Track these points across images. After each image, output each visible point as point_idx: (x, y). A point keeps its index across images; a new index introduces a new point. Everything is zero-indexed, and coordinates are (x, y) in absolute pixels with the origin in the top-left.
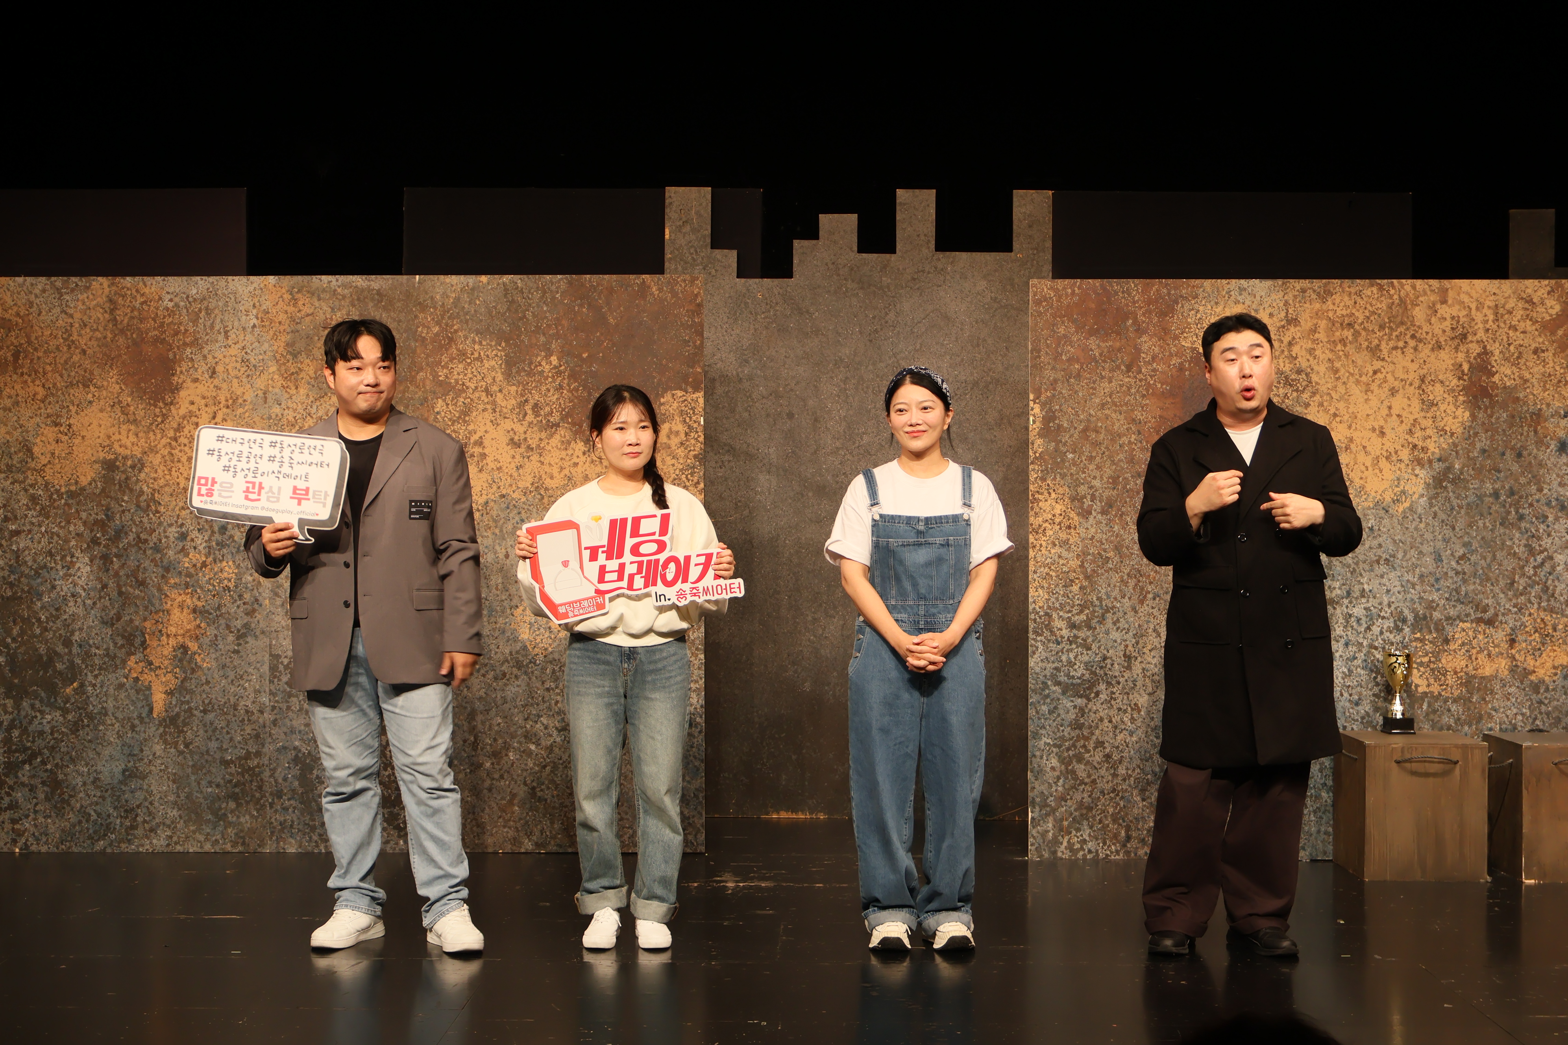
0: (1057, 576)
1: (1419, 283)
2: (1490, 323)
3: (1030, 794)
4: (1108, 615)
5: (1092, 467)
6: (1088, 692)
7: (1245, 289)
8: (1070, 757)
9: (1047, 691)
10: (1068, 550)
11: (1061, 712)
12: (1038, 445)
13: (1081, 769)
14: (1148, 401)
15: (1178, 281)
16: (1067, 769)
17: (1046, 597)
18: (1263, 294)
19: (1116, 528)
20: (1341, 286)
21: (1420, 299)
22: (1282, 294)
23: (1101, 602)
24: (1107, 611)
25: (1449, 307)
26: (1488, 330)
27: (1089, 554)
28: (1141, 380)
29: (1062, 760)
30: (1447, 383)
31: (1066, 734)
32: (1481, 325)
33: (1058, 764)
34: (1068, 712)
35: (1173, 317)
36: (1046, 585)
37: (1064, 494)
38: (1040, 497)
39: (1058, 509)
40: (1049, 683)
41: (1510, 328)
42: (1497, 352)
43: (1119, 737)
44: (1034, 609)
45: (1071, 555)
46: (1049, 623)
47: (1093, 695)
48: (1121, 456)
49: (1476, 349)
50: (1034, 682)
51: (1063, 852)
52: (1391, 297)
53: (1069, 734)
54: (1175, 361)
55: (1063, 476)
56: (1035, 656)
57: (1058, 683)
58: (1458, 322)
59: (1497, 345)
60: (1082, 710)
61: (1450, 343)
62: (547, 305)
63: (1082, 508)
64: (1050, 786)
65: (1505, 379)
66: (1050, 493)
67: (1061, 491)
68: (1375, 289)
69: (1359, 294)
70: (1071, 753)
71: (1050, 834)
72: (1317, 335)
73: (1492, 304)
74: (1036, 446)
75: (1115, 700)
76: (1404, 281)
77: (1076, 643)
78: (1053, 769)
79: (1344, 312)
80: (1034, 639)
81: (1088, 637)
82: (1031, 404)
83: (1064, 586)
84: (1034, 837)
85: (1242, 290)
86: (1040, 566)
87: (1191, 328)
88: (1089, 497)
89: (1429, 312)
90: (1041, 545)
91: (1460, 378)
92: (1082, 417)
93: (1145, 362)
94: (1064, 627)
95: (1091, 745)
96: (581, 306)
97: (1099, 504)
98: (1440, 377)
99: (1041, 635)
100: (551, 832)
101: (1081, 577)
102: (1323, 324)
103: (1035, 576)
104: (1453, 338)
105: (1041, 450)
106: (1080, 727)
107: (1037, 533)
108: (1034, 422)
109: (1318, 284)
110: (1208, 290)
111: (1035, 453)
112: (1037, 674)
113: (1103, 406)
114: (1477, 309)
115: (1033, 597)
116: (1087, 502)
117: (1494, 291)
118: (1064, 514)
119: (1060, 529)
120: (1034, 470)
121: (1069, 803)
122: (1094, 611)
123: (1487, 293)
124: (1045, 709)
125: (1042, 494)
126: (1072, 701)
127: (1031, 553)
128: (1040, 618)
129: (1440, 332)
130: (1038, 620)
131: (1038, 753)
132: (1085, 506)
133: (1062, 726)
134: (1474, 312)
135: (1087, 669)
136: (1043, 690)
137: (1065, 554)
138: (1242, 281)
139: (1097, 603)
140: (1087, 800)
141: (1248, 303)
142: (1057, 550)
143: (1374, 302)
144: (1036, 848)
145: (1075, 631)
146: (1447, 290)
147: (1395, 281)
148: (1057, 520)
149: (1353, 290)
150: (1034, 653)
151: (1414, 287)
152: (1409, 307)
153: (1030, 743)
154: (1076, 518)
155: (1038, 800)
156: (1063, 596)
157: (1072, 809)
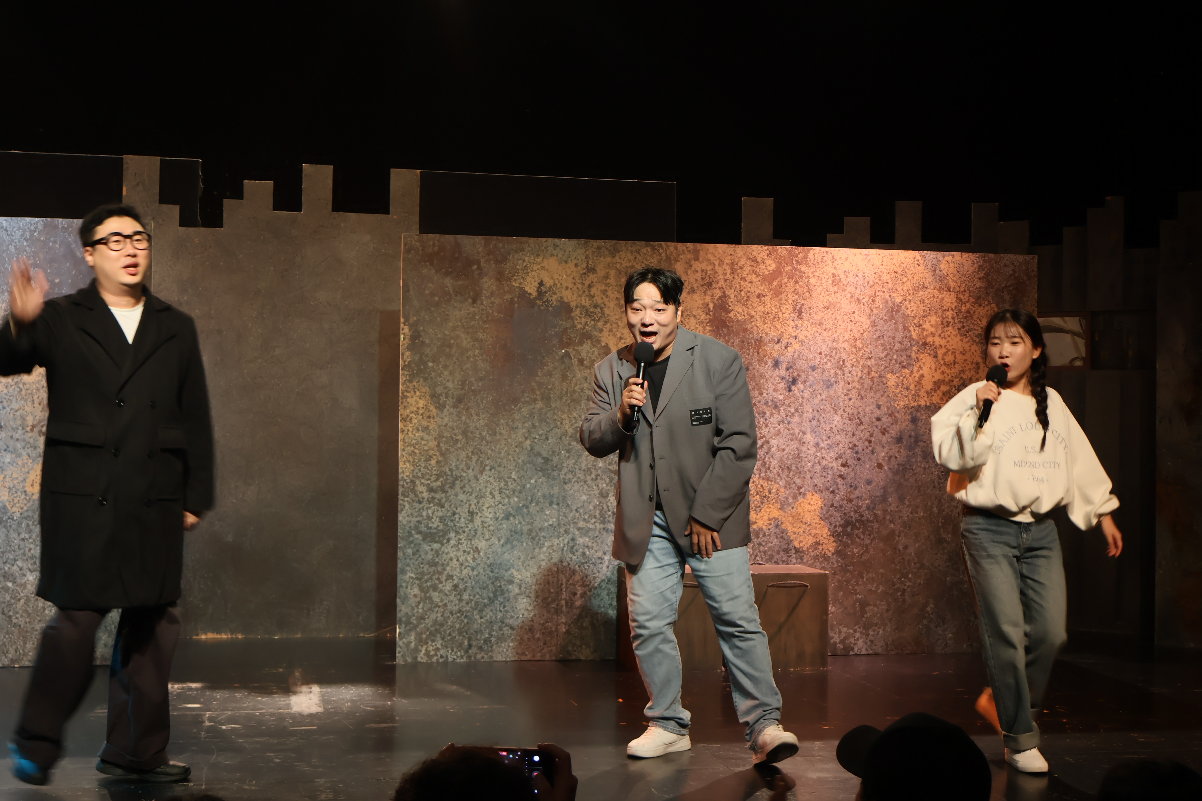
0: (420, 453)
1: (680, 245)
2: (728, 275)
3: (399, 615)
4: (457, 482)
5: (446, 373)
6: (441, 539)
7: (558, 246)
8: (428, 587)
9: (411, 539)
10: (429, 434)
11: (422, 553)
12: (406, 356)
13: (436, 596)
14: (487, 326)
15: (510, 238)
16: (425, 595)
17: (412, 468)
18: (571, 249)
19: (463, 418)
20: (625, 246)
21: (681, 257)
22: (584, 250)
23: (452, 473)
24: (456, 479)
25: (701, 263)
26: (726, 280)
27: (443, 437)
28: (483, 310)
29: (421, 589)
30: (698, 317)
31: (425, 569)
32: (721, 277)
33: (419, 592)
34: (426, 554)
35: (506, 264)
36: (411, 460)
37: (425, 393)
38: (408, 394)
39: (421, 403)
40: (413, 532)
41: (741, 279)
42: (732, 296)
43: (465, 572)
44: (403, 477)
45: (430, 437)
46: (414, 488)
47: (445, 541)
48: (468, 365)
49: (718, 293)
50: (402, 531)
51: (422, 658)
52: (660, 254)
53: (427, 570)
54: (508, 297)
55: (425, 379)
56: (404, 512)
57: (420, 533)
58: (706, 274)
59: (733, 291)
60: (437, 552)
61: (701, 288)
62: (27, 240)
63: (439, 403)
64: (413, 609)
65: (738, 315)
66: (415, 392)
67: (424, 390)
68: (649, 249)
69: (638, 251)
70: (429, 584)
71: (413, 645)
72: (608, 281)
73: (729, 262)
74: (405, 357)
75: (461, 544)
76: (669, 243)
77: (433, 503)
78: (415, 596)
79: (628, 265)
80: (402, 500)
81: (442, 498)
82: (402, 325)
83: (425, 461)
84: (400, 647)
85: (555, 246)
86: (408, 446)
87: (518, 273)
88: (444, 395)
89: (687, 266)
90: (408, 430)
91: (707, 314)
92: (439, 336)
93: (486, 296)
94: (424, 491)
95: (443, 578)
96: (55, 242)
97: (451, 400)
98: (694, 313)
99: (407, 497)
100: (23, 651)
101: (438, 454)
102: (613, 273)
103: (404, 453)
104: (702, 286)
105: (409, 360)
106: (435, 564)
107: (405, 421)
108: (404, 339)
109: (609, 243)
110: (532, 245)
111: (405, 362)
112: (404, 525)
113: (454, 328)
114: (719, 265)
115: (402, 468)
116: (443, 399)
117: (731, 252)
118: (426, 407)
119: (423, 418)
120: (403, 374)
121: (427, 621)
122: (447, 479)
123: (726, 254)
124: (409, 551)
125: (409, 392)
126: (430, 546)
127: (401, 436)
128: (407, 483)
129: (694, 281)
130: (406, 485)
131: (404, 585)
132: (441, 402)
133: (422, 564)
134: (717, 267)
135: (441, 522)
136: (409, 537)
137: (426, 437)
138: (556, 240)
139: (449, 473)
140: (440, 619)
141: (560, 256)
142: (420, 434)
143: (648, 258)
144: (402, 656)
145: (432, 494)
146: (699, 250)
147: (663, 243)
148: (421, 412)
149: (634, 249)
150: (402, 510)
151: (676, 248)
152: (673, 262)
153: (399, 577)
154: (434, 410)
155: (404, 619)
156: (424, 468)
157: (429, 625)
